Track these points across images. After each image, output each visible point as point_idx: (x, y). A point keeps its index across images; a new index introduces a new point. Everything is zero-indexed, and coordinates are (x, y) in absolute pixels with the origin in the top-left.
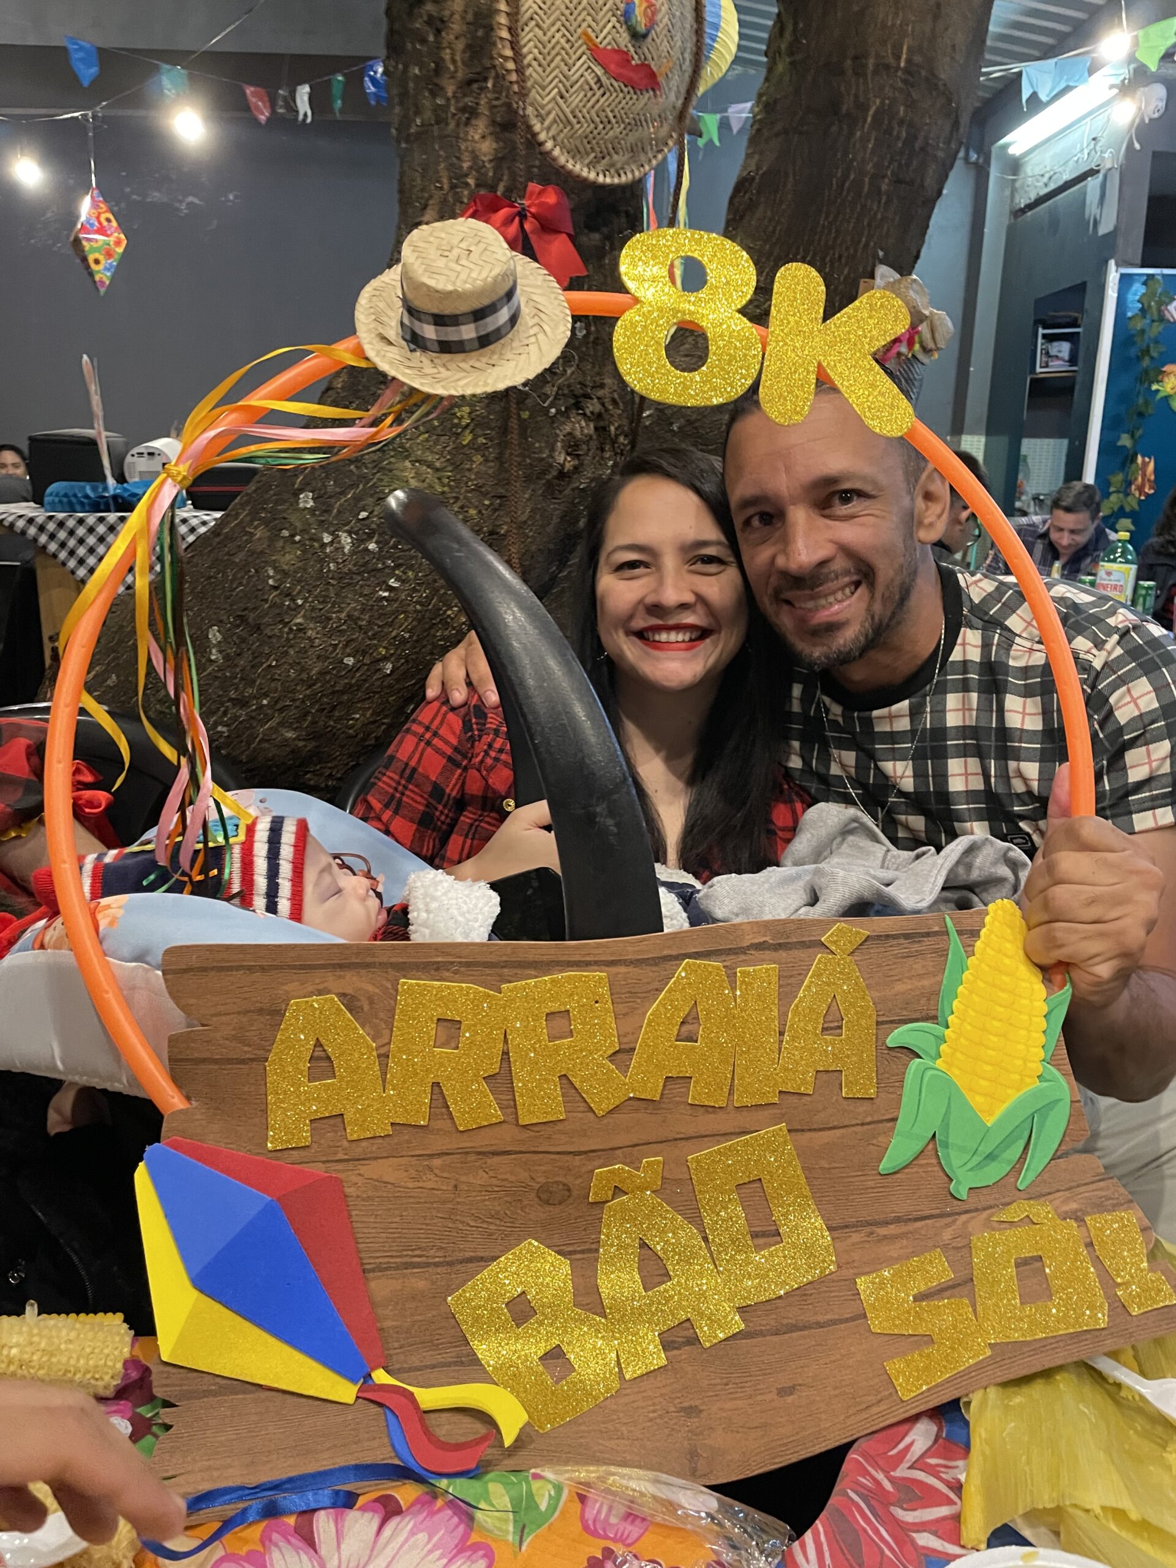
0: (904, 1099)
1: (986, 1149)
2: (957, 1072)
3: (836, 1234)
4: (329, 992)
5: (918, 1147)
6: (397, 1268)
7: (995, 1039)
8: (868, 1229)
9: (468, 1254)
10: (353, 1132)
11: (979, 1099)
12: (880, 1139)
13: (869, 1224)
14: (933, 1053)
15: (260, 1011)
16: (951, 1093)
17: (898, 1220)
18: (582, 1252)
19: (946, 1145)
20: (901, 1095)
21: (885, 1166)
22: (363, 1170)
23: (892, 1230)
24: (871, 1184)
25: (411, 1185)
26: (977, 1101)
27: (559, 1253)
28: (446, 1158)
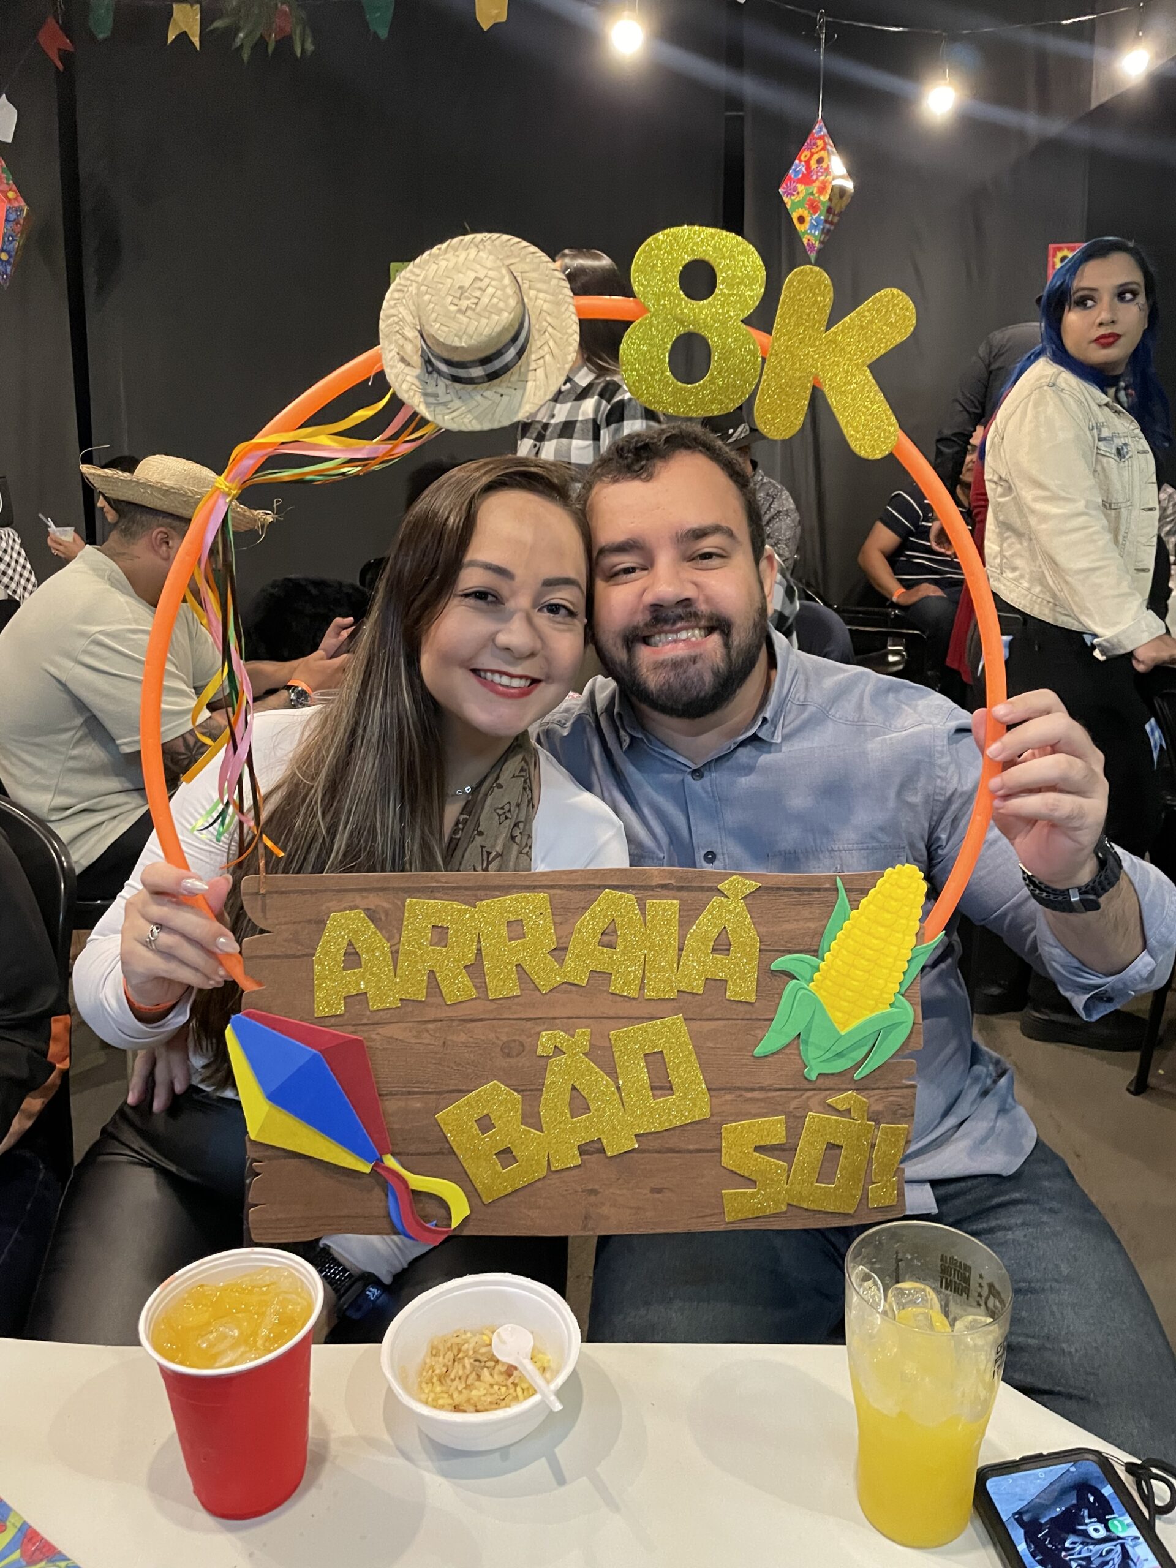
0: (780, 1007)
1: (838, 1049)
2: (824, 994)
3: (713, 1093)
4: (356, 907)
5: (785, 1041)
6: (403, 1094)
7: (861, 973)
8: (738, 1093)
9: (451, 1088)
10: (374, 1006)
11: (839, 1014)
12: (758, 1031)
13: (739, 1088)
14: (808, 978)
15: (309, 922)
16: (816, 1007)
17: (762, 1089)
18: (531, 1090)
19: (806, 1043)
20: (778, 1004)
21: (758, 1051)
22: (380, 1030)
23: (756, 1095)
24: (744, 1061)
25: (413, 1041)
26: (836, 1016)
27: (515, 1090)
28: (439, 1024)
